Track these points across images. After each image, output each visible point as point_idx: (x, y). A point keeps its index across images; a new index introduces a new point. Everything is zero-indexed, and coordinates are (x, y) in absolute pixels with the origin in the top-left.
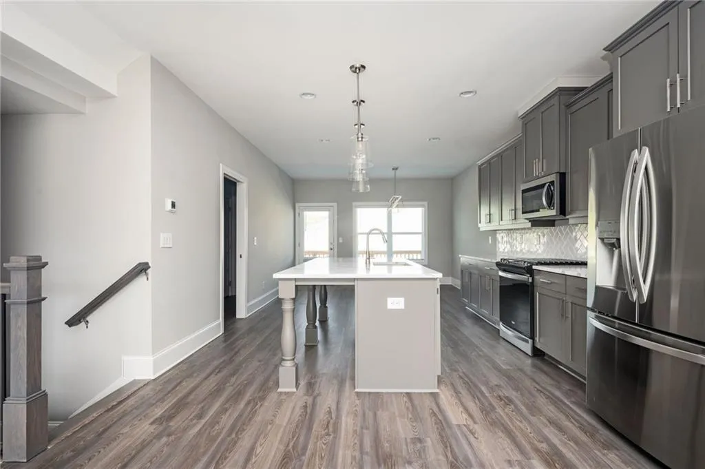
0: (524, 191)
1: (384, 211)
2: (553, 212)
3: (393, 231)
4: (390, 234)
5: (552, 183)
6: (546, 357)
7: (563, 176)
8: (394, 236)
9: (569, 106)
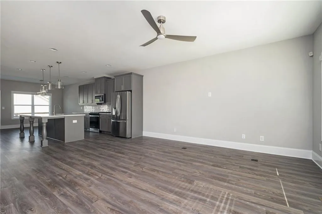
0: (95, 96)
1: (30, 96)
2: (103, 102)
3: (35, 104)
4: (33, 106)
5: (103, 96)
6: (102, 132)
7: (105, 95)
8: (35, 106)
9: (106, 81)
